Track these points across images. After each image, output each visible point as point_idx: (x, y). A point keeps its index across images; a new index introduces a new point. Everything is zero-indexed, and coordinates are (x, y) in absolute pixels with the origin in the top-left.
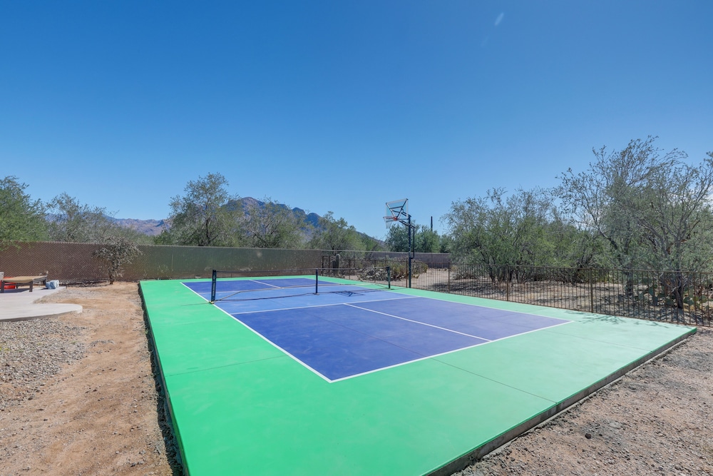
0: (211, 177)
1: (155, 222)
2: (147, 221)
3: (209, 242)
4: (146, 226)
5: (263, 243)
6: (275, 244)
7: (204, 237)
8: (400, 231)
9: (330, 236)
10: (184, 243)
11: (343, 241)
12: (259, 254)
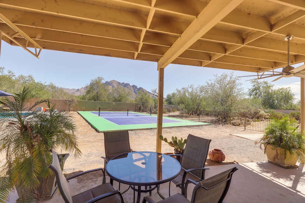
0: (99, 78)
1: (75, 90)
2: (72, 89)
3: (98, 99)
4: (72, 91)
5: (115, 100)
6: (120, 101)
7: (96, 98)
8: (171, 97)
9: (141, 98)
10: (90, 100)
11: (146, 100)
12: (114, 104)
